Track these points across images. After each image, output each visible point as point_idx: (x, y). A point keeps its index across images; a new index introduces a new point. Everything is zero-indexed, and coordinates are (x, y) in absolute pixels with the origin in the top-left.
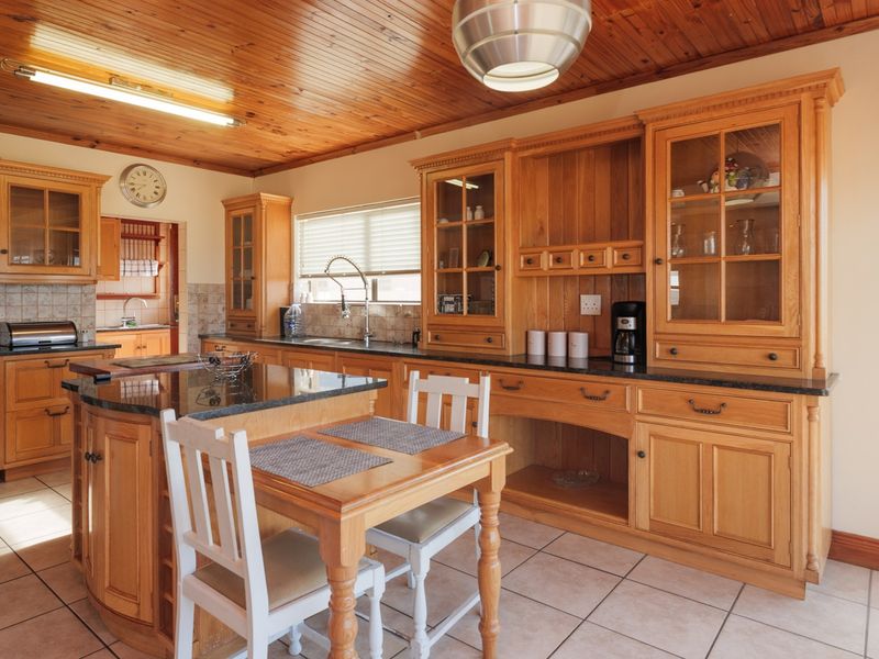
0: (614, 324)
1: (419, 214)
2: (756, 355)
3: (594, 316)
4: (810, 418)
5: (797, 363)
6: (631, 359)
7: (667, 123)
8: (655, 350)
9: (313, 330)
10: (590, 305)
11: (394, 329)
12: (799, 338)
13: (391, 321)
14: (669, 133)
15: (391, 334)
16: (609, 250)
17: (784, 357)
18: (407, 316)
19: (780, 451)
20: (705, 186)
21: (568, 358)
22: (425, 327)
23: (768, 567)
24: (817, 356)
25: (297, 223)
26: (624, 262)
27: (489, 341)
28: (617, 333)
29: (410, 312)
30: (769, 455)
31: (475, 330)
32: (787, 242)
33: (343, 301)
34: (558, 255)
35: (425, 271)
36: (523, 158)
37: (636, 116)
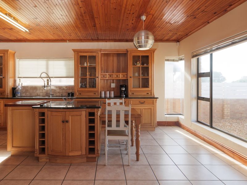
0: (120, 89)
1: (74, 62)
2: (145, 93)
3: (114, 88)
4: (156, 102)
5: (151, 95)
6: (124, 96)
7: (132, 52)
8: (130, 94)
9: (26, 94)
10: (113, 85)
11: (59, 93)
12: (151, 90)
13: (58, 90)
14: (132, 54)
15: (58, 94)
16: (121, 74)
17: (150, 93)
18: (64, 89)
19: (152, 108)
20: (136, 64)
21: (110, 96)
22: (76, 91)
23: (151, 127)
24: (154, 93)
25: (17, 60)
26: (124, 77)
27: (95, 94)
28: (121, 91)
29: (64, 88)
30: (151, 109)
31: (91, 92)
32: (150, 75)
33: (45, 85)
34: (110, 75)
35: (76, 77)
36: (102, 54)
37: (127, 49)
